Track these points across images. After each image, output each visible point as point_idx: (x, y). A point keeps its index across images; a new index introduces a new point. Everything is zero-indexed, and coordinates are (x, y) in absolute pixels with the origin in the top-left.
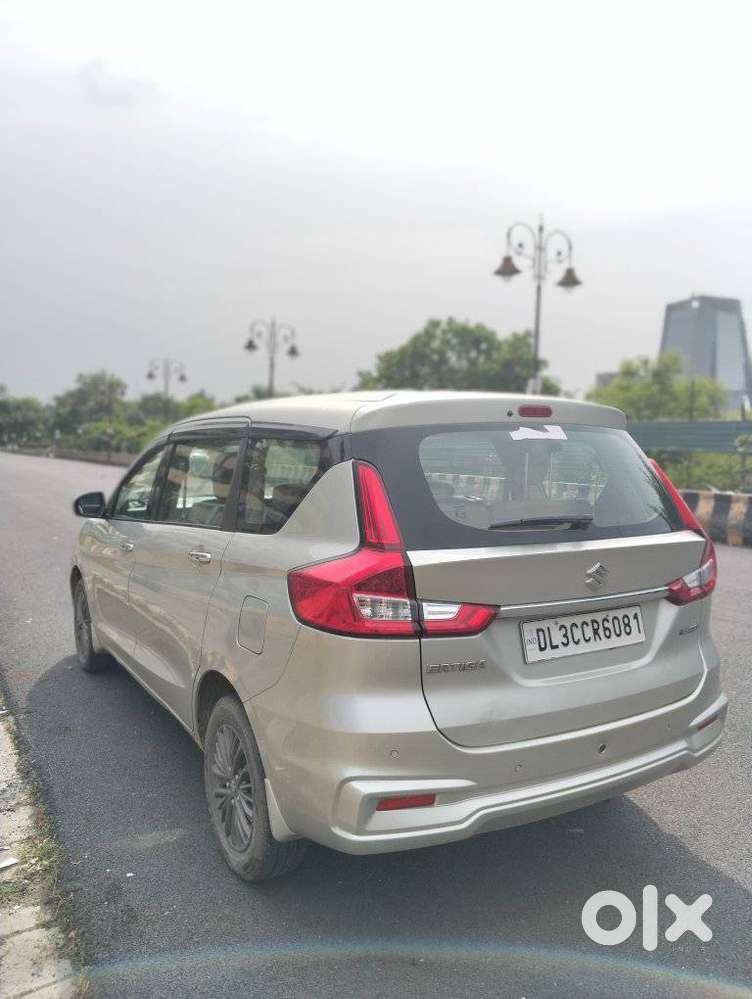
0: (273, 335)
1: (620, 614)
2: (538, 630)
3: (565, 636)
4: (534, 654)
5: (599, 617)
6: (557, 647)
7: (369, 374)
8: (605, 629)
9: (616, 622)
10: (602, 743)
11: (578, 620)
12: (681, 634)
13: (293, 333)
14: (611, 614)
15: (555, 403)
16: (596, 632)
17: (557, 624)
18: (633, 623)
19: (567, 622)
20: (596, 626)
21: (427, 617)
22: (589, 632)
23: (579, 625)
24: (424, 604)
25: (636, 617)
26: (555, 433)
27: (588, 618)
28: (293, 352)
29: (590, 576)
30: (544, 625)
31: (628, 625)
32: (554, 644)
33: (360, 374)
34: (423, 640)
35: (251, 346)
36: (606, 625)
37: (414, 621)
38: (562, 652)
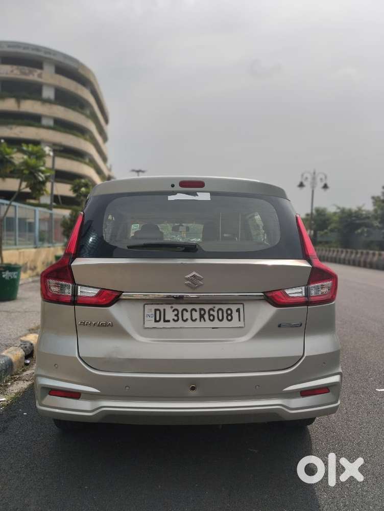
0: (314, 179)
1: (225, 307)
2: (156, 310)
3: (177, 315)
4: (150, 323)
5: (207, 307)
6: (168, 321)
7: (378, 197)
8: (210, 315)
9: (220, 312)
10: (194, 385)
11: (189, 307)
12: (279, 326)
13: (326, 177)
14: (217, 307)
15: (206, 179)
16: (202, 316)
17: (172, 307)
18: (235, 315)
19: (180, 308)
20: (202, 312)
21: (79, 294)
22: (196, 315)
23: (189, 310)
24: (79, 287)
25: (238, 310)
26: (204, 196)
27: (197, 307)
28: (325, 187)
29: (188, 279)
30: (161, 307)
31: (231, 315)
32: (166, 319)
33: (373, 198)
34: (76, 306)
35: (301, 185)
36: (212, 312)
37: (72, 295)
38: (172, 324)
